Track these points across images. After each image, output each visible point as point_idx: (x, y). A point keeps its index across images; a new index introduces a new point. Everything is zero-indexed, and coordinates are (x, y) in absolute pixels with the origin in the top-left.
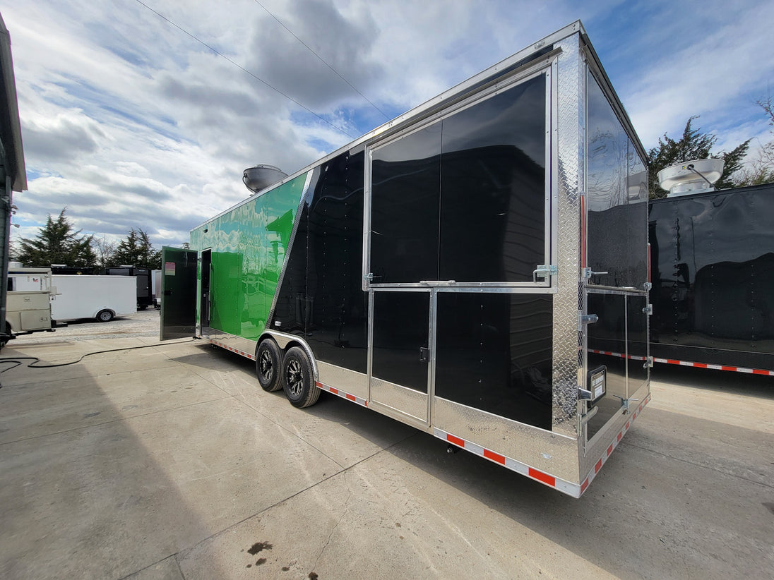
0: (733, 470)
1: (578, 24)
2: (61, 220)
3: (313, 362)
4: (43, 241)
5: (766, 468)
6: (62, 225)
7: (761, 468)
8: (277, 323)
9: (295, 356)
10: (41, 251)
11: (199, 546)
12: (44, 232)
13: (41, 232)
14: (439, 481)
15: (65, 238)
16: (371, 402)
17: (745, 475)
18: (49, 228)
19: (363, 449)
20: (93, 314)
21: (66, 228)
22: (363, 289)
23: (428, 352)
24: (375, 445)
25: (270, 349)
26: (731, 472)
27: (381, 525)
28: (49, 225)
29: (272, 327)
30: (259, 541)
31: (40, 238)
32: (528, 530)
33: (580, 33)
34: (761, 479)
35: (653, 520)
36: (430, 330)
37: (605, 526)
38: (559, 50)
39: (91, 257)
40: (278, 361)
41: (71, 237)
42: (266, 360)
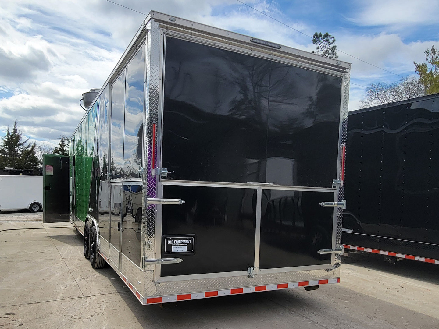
2: (15, 131)
4: (5, 149)
6: (15, 136)
8: (90, 210)
10: (4, 157)
12: (5, 141)
13: (3, 141)
15: (18, 146)
16: (109, 260)
18: (8, 139)
20: (27, 207)
21: (18, 138)
28: (8, 136)
31: (3, 146)
39: (35, 160)
41: (22, 144)
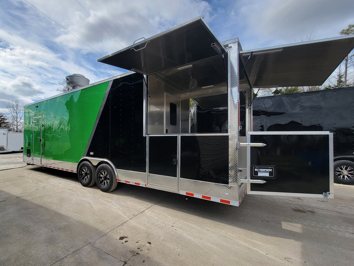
0: (282, 201)
1: (237, 39)
3: (115, 170)
5: (292, 199)
7: (290, 200)
8: (92, 153)
9: (104, 169)
11: (97, 240)
14: (181, 212)
16: (148, 185)
17: (286, 202)
19: (145, 205)
22: (143, 136)
23: (177, 160)
24: (149, 203)
25: (87, 166)
26: (281, 201)
27: (166, 227)
29: (88, 155)
30: (121, 236)
32: (219, 223)
33: (238, 42)
34: (291, 202)
35: (259, 217)
36: (178, 151)
37: (244, 219)
38: (231, 47)
40: (93, 172)
42: (84, 172)
